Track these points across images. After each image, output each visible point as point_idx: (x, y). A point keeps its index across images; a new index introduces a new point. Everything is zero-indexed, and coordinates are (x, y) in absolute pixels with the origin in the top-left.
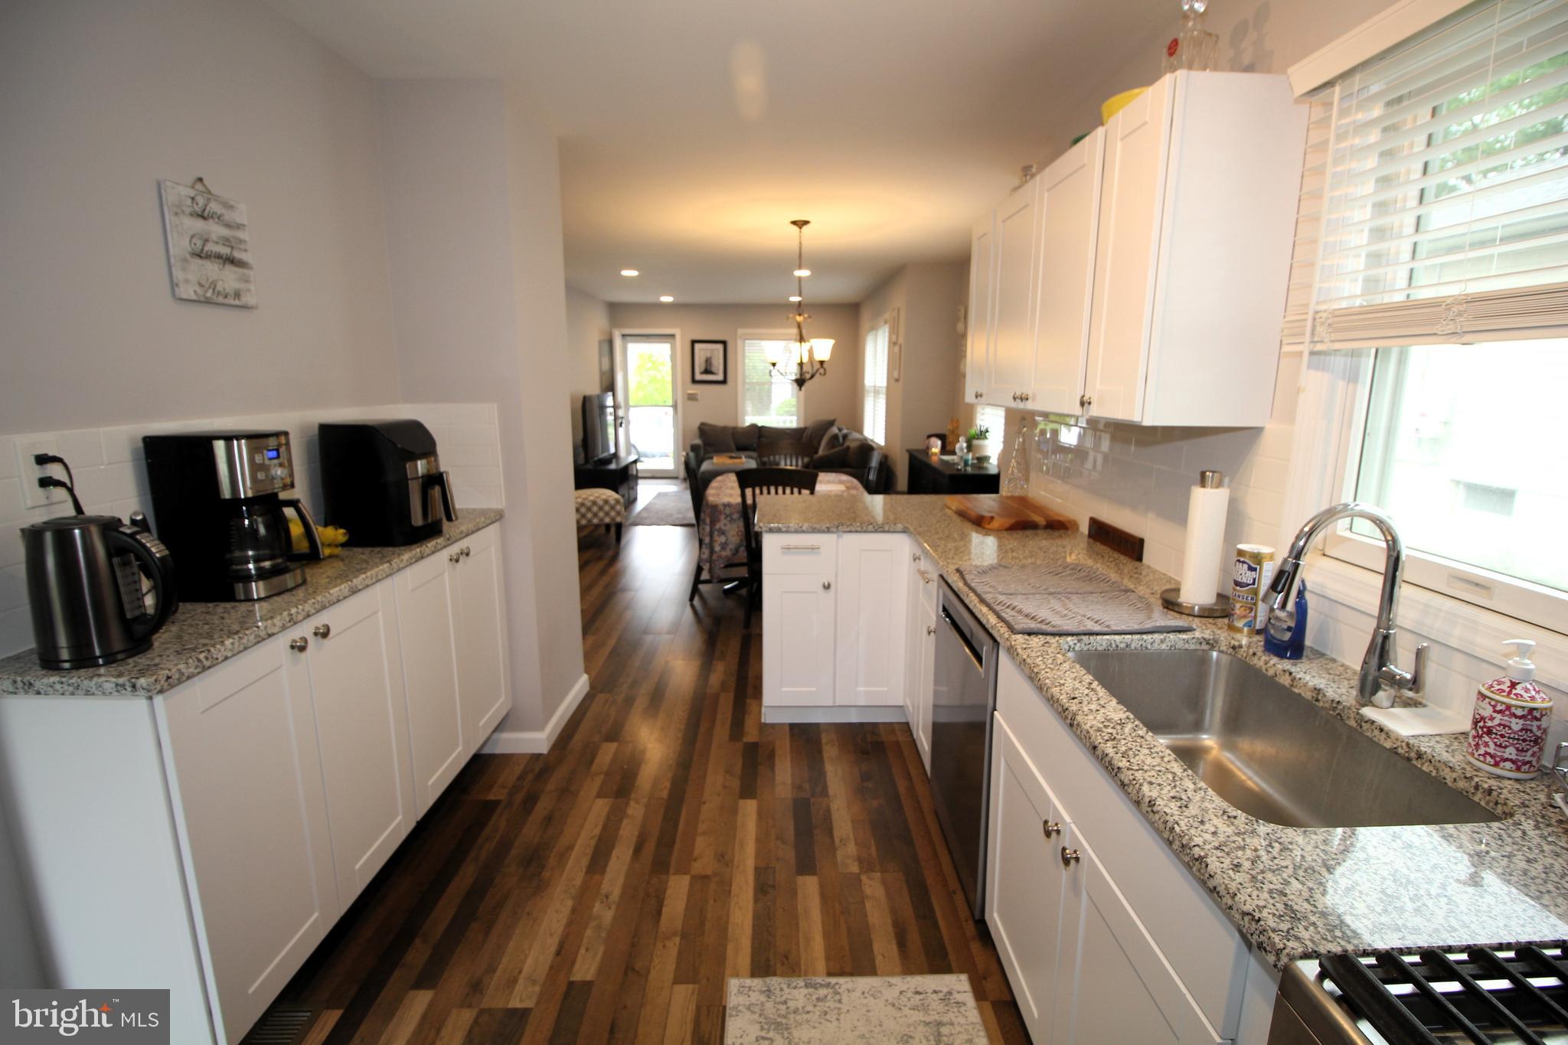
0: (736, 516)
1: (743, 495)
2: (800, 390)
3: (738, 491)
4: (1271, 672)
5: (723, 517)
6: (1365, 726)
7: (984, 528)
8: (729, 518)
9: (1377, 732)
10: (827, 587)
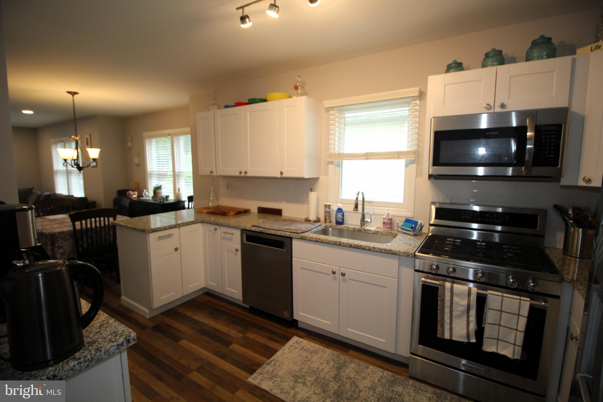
0: (68, 237)
1: (74, 226)
2: (80, 172)
3: (71, 223)
4: (342, 228)
5: (59, 239)
6: (366, 231)
7: (228, 216)
8: (64, 239)
9: (369, 231)
10: (176, 250)
